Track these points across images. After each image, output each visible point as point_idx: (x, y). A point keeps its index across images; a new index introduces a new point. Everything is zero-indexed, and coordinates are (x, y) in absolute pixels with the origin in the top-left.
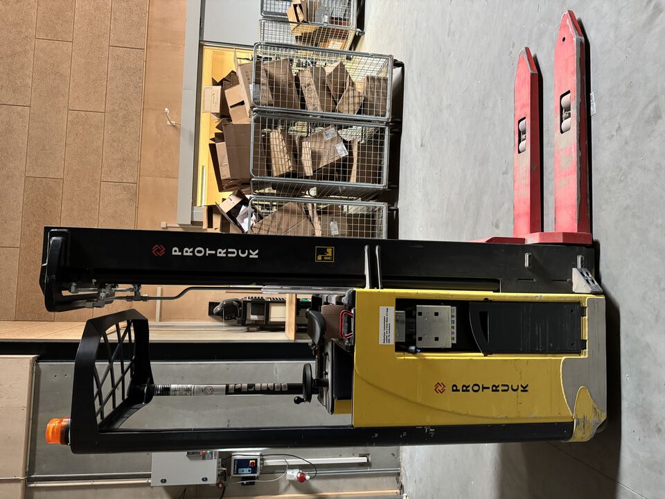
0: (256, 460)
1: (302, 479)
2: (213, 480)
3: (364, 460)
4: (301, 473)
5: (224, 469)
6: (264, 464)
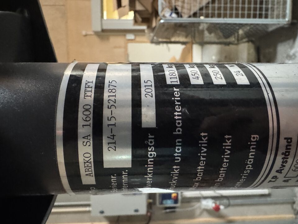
1: (217, 209)
2: (143, 211)
4: (216, 204)
5: (151, 201)
6: (183, 196)
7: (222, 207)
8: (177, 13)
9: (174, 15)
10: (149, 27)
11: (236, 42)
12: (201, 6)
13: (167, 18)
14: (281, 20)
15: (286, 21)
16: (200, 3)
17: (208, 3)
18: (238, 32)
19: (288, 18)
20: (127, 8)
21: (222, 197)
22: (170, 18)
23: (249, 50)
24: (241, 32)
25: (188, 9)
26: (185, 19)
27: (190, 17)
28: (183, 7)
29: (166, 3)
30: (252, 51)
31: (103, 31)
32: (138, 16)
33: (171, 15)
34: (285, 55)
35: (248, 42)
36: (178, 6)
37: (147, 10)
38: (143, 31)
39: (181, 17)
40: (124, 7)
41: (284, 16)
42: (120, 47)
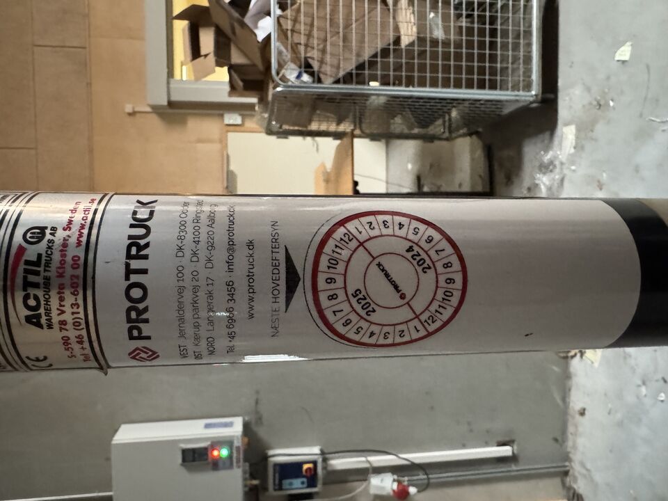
0: (315, 463)
1: (403, 494)
3: (506, 451)
4: (399, 482)
5: (255, 482)
6: (329, 468)
7: (412, 490)
8: (312, 74)
9: (306, 78)
10: (262, 100)
11: (447, 135)
12: (361, 60)
13: (290, 83)
14: (521, 93)
15: (532, 96)
16: (358, 55)
17: (375, 56)
18: (450, 115)
19: (535, 91)
20: (212, 58)
21: (412, 468)
22: (297, 83)
23: (472, 152)
24: (454, 114)
25: (332, 66)
26: (328, 86)
27: (337, 82)
28: (322, 62)
29: (287, 51)
30: (479, 153)
31: (171, 104)
32: (235, 76)
33: (299, 76)
34: (537, 164)
35: (470, 134)
36: (313, 59)
37: (254, 65)
38: (251, 107)
39: (319, 81)
40: (206, 56)
41: (528, 87)
42: (209, 141)
